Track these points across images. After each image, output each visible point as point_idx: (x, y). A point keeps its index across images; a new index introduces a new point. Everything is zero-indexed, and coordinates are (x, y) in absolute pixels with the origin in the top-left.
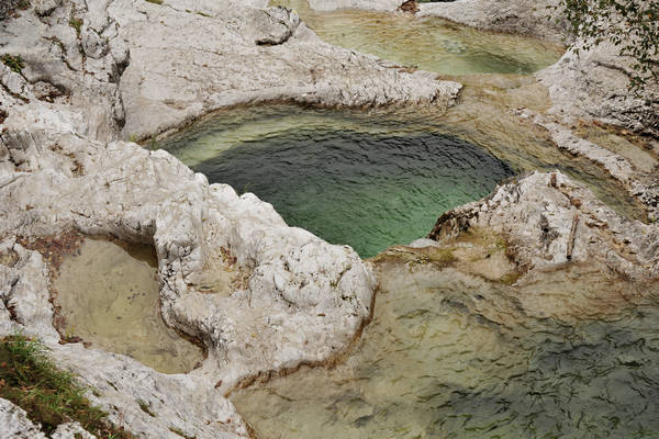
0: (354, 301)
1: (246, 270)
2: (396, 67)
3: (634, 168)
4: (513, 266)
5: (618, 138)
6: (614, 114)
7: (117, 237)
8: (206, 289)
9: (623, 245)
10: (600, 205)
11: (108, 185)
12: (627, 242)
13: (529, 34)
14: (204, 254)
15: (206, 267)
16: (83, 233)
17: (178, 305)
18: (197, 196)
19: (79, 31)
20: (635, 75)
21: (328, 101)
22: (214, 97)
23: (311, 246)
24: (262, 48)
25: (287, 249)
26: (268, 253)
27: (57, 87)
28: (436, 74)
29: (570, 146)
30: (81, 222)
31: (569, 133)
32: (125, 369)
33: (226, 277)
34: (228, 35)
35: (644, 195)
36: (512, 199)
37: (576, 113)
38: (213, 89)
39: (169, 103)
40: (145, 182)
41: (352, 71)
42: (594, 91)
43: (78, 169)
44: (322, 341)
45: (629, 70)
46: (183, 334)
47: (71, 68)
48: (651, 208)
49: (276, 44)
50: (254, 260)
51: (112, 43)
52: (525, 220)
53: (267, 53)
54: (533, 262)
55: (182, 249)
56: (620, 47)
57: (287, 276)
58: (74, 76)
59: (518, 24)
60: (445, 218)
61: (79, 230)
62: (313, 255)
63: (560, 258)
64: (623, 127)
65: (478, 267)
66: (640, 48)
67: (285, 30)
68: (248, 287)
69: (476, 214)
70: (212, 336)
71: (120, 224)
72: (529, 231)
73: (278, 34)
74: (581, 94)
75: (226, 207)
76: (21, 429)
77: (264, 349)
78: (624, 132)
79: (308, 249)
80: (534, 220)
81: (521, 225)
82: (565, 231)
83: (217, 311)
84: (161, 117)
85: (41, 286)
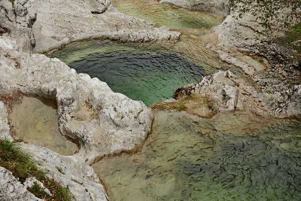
0: (144, 125)
1: (97, 111)
2: (152, 25)
3: (255, 70)
4: (211, 111)
5: (248, 57)
6: (247, 47)
7: (38, 96)
8: (79, 119)
9: (258, 103)
10: (248, 85)
11: (33, 73)
12: (260, 101)
13: (209, 11)
14: (78, 103)
15: (79, 109)
16: (23, 94)
17: (67, 126)
18: (74, 79)
19: (13, 4)
20: (256, 30)
21: (123, 39)
22: (74, 35)
23: (125, 101)
24: (94, 15)
25: (115, 102)
26: (107, 104)
27: (3, 28)
28: (169, 28)
29: (227, 60)
30: (22, 89)
31: (227, 55)
32: (47, 153)
33: (88, 114)
34: (79, 9)
35: (260, 82)
36: (209, 82)
37: (230, 46)
38: (73, 32)
39: (54, 38)
40: (50, 72)
41: (133, 26)
42: (238, 37)
43: (18, 65)
44: (131, 141)
45: (253, 28)
46: (69, 138)
47: (10, 21)
48: (263, 87)
49: (100, 13)
50: (100, 107)
51: (29, 10)
52: (215, 91)
53: (97, 17)
54: (220, 109)
55: (68, 102)
56: (256, 17)
57: (116, 113)
58: (11, 24)
59: (203, 7)
60: (179, 90)
61: (21, 92)
62: (127, 105)
63: (231, 108)
64: (250, 52)
65: (195, 111)
66: (265, 18)
67: (104, 7)
68: (98, 118)
69: (194, 89)
70: (83, 139)
71: (40, 90)
72: (217, 96)
73: (101, 8)
74: (232, 38)
75: (87, 84)
76: (10, 180)
77: (106, 145)
78: (251, 54)
79: (124, 102)
80: (219, 91)
81: (214, 93)
82: (233, 96)
83: (85, 129)
84: (50, 44)
85: (4, 117)
